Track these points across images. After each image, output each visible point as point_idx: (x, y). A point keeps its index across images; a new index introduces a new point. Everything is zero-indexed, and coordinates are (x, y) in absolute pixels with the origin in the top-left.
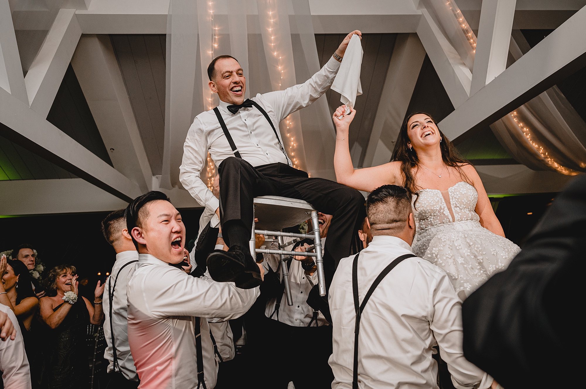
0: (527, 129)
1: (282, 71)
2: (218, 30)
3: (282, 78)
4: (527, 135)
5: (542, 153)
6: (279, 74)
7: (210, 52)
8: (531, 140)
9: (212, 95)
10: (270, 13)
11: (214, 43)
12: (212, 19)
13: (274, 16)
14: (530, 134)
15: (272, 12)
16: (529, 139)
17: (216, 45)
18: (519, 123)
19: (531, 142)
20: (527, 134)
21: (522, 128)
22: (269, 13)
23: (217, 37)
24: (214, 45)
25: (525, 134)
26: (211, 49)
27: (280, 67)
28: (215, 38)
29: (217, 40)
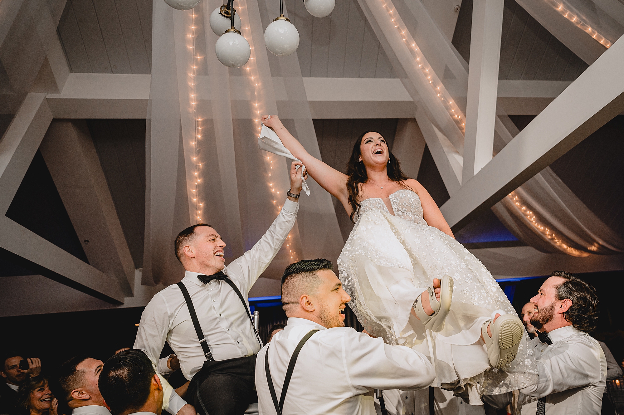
0: (530, 212)
1: (272, 162)
2: (201, 121)
3: (272, 168)
4: (531, 219)
5: (549, 235)
6: (268, 164)
7: (193, 143)
8: (535, 223)
9: (196, 186)
10: (256, 105)
11: (197, 134)
12: (195, 111)
13: (260, 108)
14: (534, 217)
15: (257, 104)
16: (534, 222)
17: (199, 136)
18: (521, 206)
19: (536, 224)
20: (531, 217)
21: (525, 211)
22: (254, 104)
23: (200, 128)
24: (197, 136)
25: (529, 216)
26: (194, 140)
27: (268, 158)
28: (198, 129)
29: (200, 131)
